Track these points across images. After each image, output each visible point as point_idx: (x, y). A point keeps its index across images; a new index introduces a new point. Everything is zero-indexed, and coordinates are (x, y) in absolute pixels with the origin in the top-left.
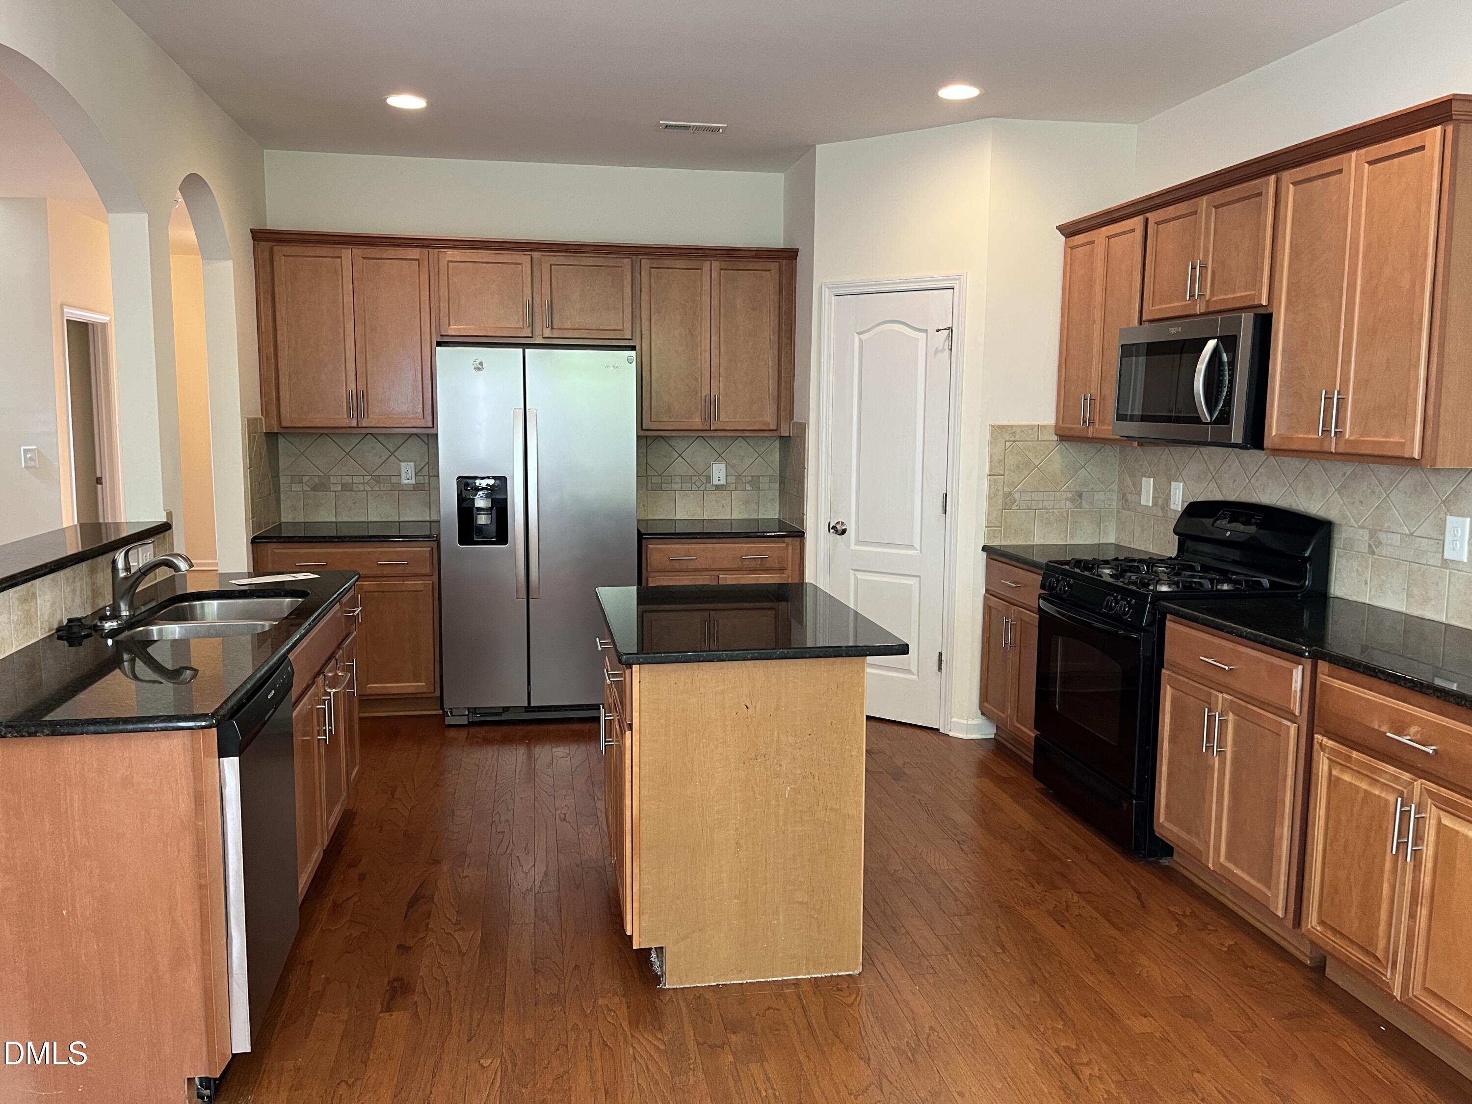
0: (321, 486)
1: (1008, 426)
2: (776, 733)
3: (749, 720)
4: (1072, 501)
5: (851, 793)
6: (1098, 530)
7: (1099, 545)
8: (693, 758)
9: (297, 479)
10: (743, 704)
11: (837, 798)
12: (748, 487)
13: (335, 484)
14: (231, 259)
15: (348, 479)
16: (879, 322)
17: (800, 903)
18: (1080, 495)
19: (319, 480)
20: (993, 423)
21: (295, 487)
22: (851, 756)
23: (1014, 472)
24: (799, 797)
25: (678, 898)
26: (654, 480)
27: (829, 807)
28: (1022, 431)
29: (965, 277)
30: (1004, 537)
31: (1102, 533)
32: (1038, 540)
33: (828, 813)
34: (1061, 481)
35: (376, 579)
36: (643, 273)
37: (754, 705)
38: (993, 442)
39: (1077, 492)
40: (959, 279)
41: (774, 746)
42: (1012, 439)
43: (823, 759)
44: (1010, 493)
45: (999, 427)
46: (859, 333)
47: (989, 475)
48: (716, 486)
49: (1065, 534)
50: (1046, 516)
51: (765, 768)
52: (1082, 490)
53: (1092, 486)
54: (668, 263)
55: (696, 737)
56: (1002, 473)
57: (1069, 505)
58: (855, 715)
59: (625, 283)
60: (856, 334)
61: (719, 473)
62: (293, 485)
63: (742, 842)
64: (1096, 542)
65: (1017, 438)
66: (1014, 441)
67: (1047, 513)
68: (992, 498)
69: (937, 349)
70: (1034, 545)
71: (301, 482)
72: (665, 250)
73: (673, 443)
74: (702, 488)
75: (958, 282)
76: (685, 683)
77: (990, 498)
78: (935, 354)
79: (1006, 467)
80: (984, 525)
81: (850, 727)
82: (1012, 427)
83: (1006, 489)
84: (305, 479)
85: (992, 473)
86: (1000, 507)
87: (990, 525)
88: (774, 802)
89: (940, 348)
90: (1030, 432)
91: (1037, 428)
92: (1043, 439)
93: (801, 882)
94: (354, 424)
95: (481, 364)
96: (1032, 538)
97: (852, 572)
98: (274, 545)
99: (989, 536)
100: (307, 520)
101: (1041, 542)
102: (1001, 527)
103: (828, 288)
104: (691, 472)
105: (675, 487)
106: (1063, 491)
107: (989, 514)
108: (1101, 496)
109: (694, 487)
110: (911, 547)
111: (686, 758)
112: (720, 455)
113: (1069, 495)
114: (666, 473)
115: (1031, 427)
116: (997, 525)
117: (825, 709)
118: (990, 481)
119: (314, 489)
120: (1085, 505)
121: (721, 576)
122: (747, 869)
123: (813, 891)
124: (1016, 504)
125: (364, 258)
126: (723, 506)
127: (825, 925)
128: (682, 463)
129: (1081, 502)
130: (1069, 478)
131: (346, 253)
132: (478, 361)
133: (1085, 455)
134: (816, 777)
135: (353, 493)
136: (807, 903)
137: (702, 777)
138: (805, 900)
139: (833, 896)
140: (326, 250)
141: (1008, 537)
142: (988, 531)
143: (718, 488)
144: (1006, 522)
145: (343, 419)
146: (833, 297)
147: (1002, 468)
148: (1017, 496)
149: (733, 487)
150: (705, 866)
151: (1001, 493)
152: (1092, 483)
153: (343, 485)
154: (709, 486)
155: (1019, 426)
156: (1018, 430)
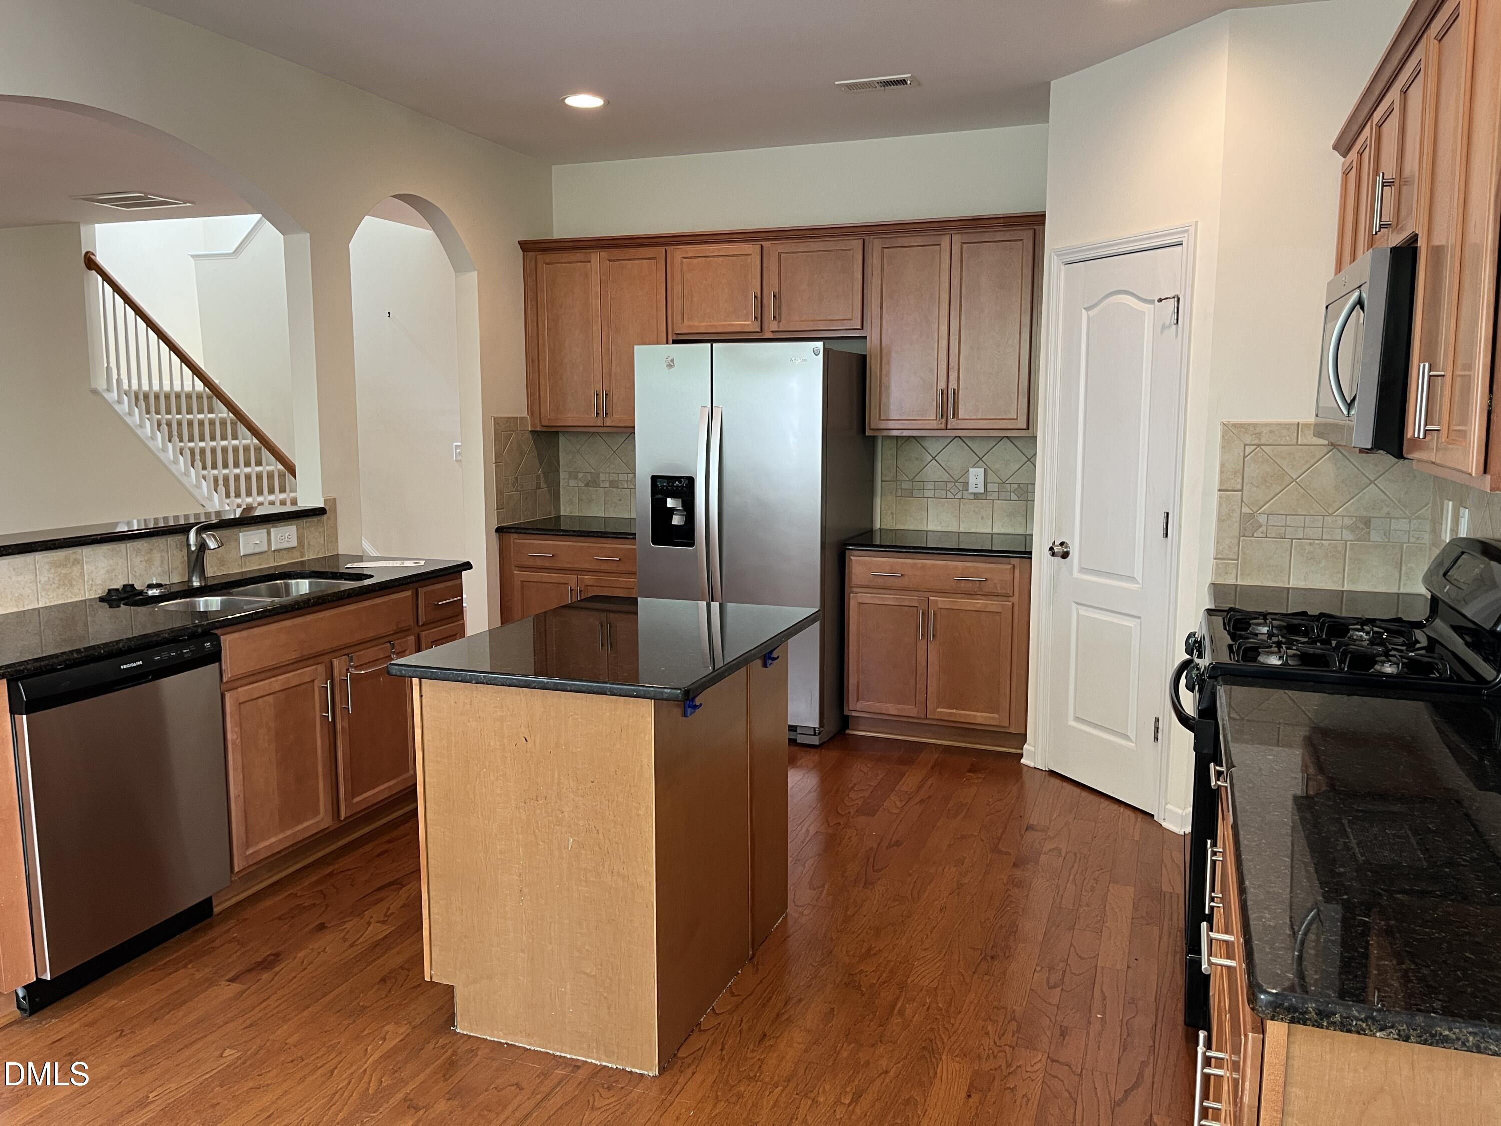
0: (593, 483)
1: (1249, 425)
2: (556, 775)
3: (528, 754)
4: (1352, 529)
5: (640, 860)
6: (1397, 575)
7: (1398, 594)
8: (475, 786)
9: (573, 475)
10: (522, 735)
11: (624, 862)
12: (1014, 497)
13: (603, 481)
14: (475, 270)
15: (614, 477)
16: (1106, 293)
17: (588, 975)
18: (1367, 522)
19: (592, 477)
20: (1225, 421)
21: (573, 483)
22: (639, 815)
23: (1258, 487)
24: (584, 852)
25: (466, 937)
26: (905, 486)
27: (616, 871)
28: (1271, 432)
29: (1193, 227)
30: (1241, 574)
31: (1403, 577)
32: (1296, 581)
33: (615, 878)
34: (1334, 502)
35: (594, 574)
36: (874, 255)
37: (533, 738)
38: (1226, 446)
39: (1361, 518)
40: (1187, 231)
41: (555, 788)
42: (1257, 442)
43: (607, 813)
44: (1252, 516)
45: (1235, 425)
46: (1087, 309)
47: (1220, 490)
48: (975, 494)
49: (1341, 575)
50: (1308, 549)
51: (546, 812)
52: (1371, 515)
53: (1386, 510)
54: (901, 241)
55: (477, 764)
56: (1239, 487)
57: (1348, 536)
58: (642, 766)
59: (855, 267)
60: (1084, 311)
61: (976, 478)
62: (571, 481)
63: (525, 890)
64: (1394, 590)
65: (1263, 441)
66: (1258, 446)
67: (1311, 545)
68: (1223, 521)
69: (1164, 324)
70: (1288, 588)
71: (576, 478)
72: (896, 227)
73: (925, 444)
74: (959, 496)
75: (1186, 235)
76: (465, 704)
77: (1220, 521)
78: (1162, 332)
79: (1246, 481)
80: (1212, 554)
81: (636, 780)
82: (1255, 426)
83: (1245, 510)
84: (580, 475)
85: (1223, 488)
86: (1237, 534)
87: (1219, 556)
88: (556, 853)
89: (1167, 323)
90: (1285, 432)
91: (1296, 427)
92: (1305, 442)
93: (587, 950)
94: (600, 423)
95: (673, 361)
96: (1286, 578)
97: (1074, 606)
98: (516, 536)
99: (1218, 571)
100: (581, 515)
101: (1302, 584)
102: (1238, 560)
103: (1057, 255)
104: (946, 477)
105: (928, 494)
106: (1338, 516)
107: (1218, 543)
108: (1403, 525)
109: (949, 495)
110: (1132, 579)
111: (469, 786)
112: (980, 459)
113: (1348, 522)
114: (916, 479)
115: (1287, 426)
116: (1231, 557)
117: (608, 754)
118: (1220, 498)
119: (587, 485)
120: (1376, 537)
121: (931, 598)
122: (532, 922)
123: (601, 965)
124: (1260, 530)
125: (610, 260)
126: (982, 518)
127: (615, 1008)
128: (935, 466)
129: (1369, 533)
130: (1349, 498)
131: (596, 257)
132: (670, 358)
133: (1376, 465)
134: (601, 833)
135: (619, 490)
136: (594, 976)
137: (484, 809)
138: (594, 973)
139: (623, 977)
140: (579, 255)
141: (1249, 574)
142: (1217, 564)
143: (976, 496)
144: (1244, 554)
145: (591, 418)
146: (1063, 267)
147: (1240, 480)
148: (1263, 519)
149: (995, 496)
150: (491, 908)
151: (1237, 515)
152: (1388, 506)
153: (611, 482)
154: (966, 495)
155: (1267, 425)
156: (1265, 431)
